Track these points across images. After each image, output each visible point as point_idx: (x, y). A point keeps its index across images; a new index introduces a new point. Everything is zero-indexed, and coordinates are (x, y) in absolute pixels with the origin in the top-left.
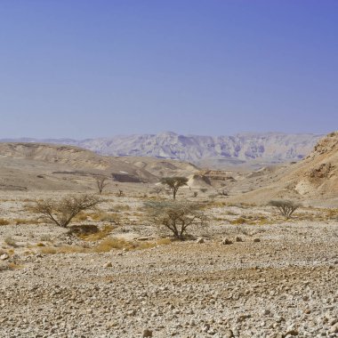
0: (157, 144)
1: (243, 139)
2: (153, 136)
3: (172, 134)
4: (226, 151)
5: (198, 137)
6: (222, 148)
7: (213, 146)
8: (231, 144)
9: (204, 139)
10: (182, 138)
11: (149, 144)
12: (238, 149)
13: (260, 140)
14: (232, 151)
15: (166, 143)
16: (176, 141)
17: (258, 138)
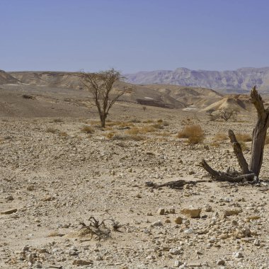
0: (174, 78)
1: (244, 73)
2: (169, 72)
3: (186, 70)
4: (230, 83)
5: (208, 72)
6: (227, 81)
7: (220, 79)
8: (234, 77)
9: (213, 73)
10: (194, 73)
11: (167, 78)
12: (241, 81)
13: (259, 74)
14: (236, 83)
15: (181, 78)
16: (189, 75)
17: (257, 72)
